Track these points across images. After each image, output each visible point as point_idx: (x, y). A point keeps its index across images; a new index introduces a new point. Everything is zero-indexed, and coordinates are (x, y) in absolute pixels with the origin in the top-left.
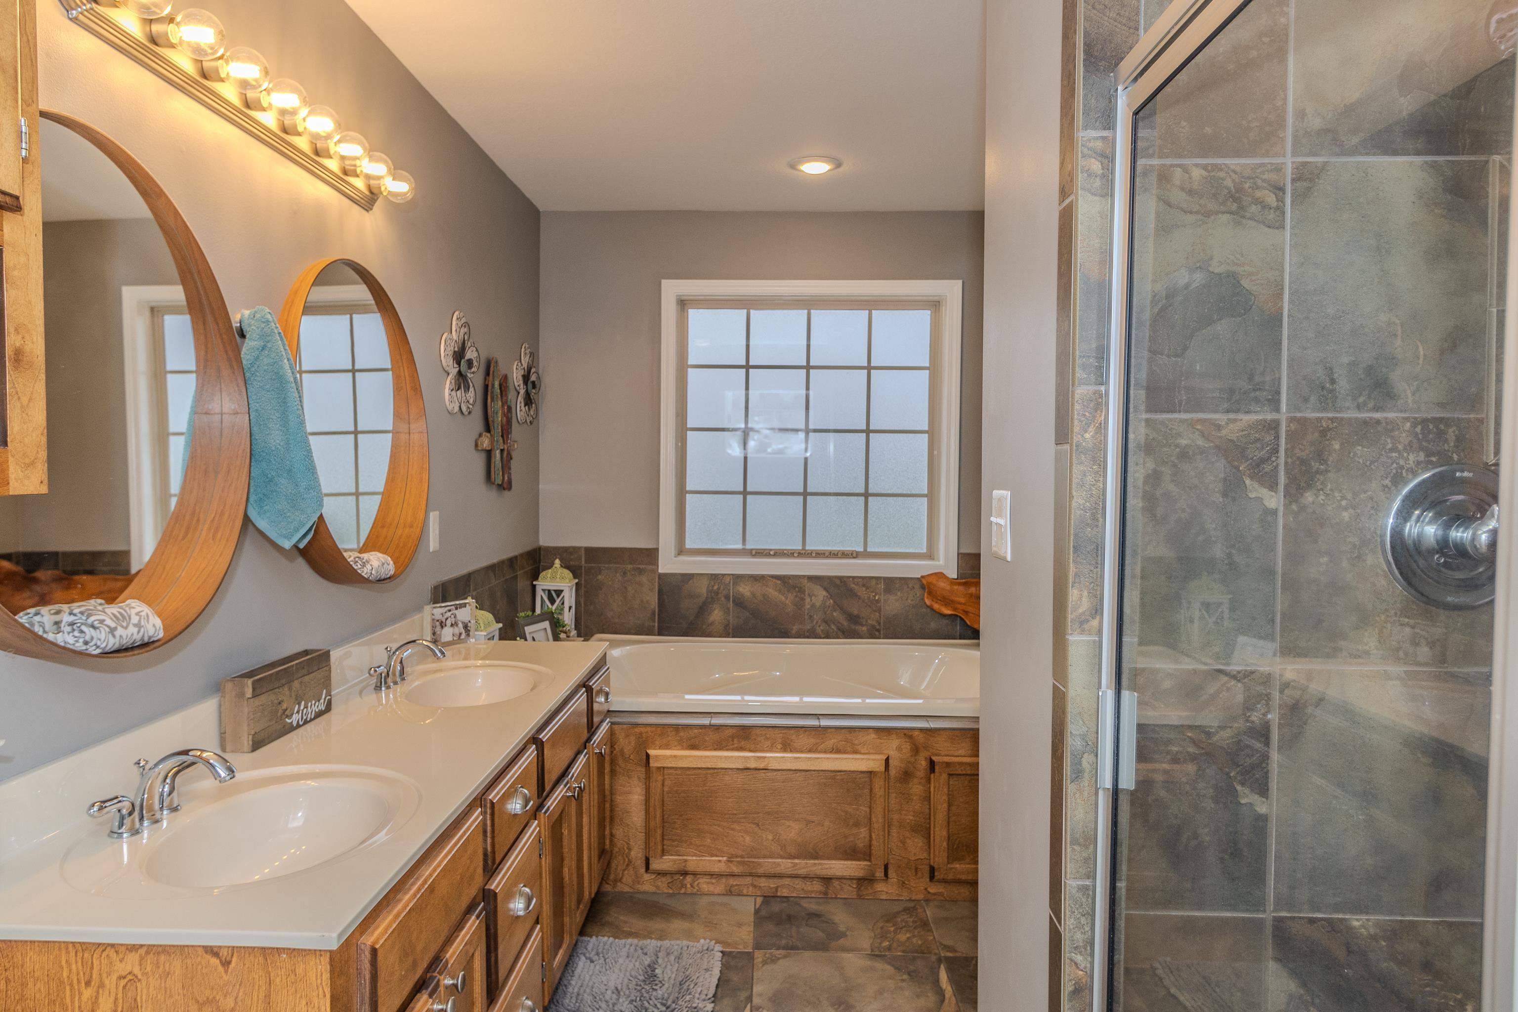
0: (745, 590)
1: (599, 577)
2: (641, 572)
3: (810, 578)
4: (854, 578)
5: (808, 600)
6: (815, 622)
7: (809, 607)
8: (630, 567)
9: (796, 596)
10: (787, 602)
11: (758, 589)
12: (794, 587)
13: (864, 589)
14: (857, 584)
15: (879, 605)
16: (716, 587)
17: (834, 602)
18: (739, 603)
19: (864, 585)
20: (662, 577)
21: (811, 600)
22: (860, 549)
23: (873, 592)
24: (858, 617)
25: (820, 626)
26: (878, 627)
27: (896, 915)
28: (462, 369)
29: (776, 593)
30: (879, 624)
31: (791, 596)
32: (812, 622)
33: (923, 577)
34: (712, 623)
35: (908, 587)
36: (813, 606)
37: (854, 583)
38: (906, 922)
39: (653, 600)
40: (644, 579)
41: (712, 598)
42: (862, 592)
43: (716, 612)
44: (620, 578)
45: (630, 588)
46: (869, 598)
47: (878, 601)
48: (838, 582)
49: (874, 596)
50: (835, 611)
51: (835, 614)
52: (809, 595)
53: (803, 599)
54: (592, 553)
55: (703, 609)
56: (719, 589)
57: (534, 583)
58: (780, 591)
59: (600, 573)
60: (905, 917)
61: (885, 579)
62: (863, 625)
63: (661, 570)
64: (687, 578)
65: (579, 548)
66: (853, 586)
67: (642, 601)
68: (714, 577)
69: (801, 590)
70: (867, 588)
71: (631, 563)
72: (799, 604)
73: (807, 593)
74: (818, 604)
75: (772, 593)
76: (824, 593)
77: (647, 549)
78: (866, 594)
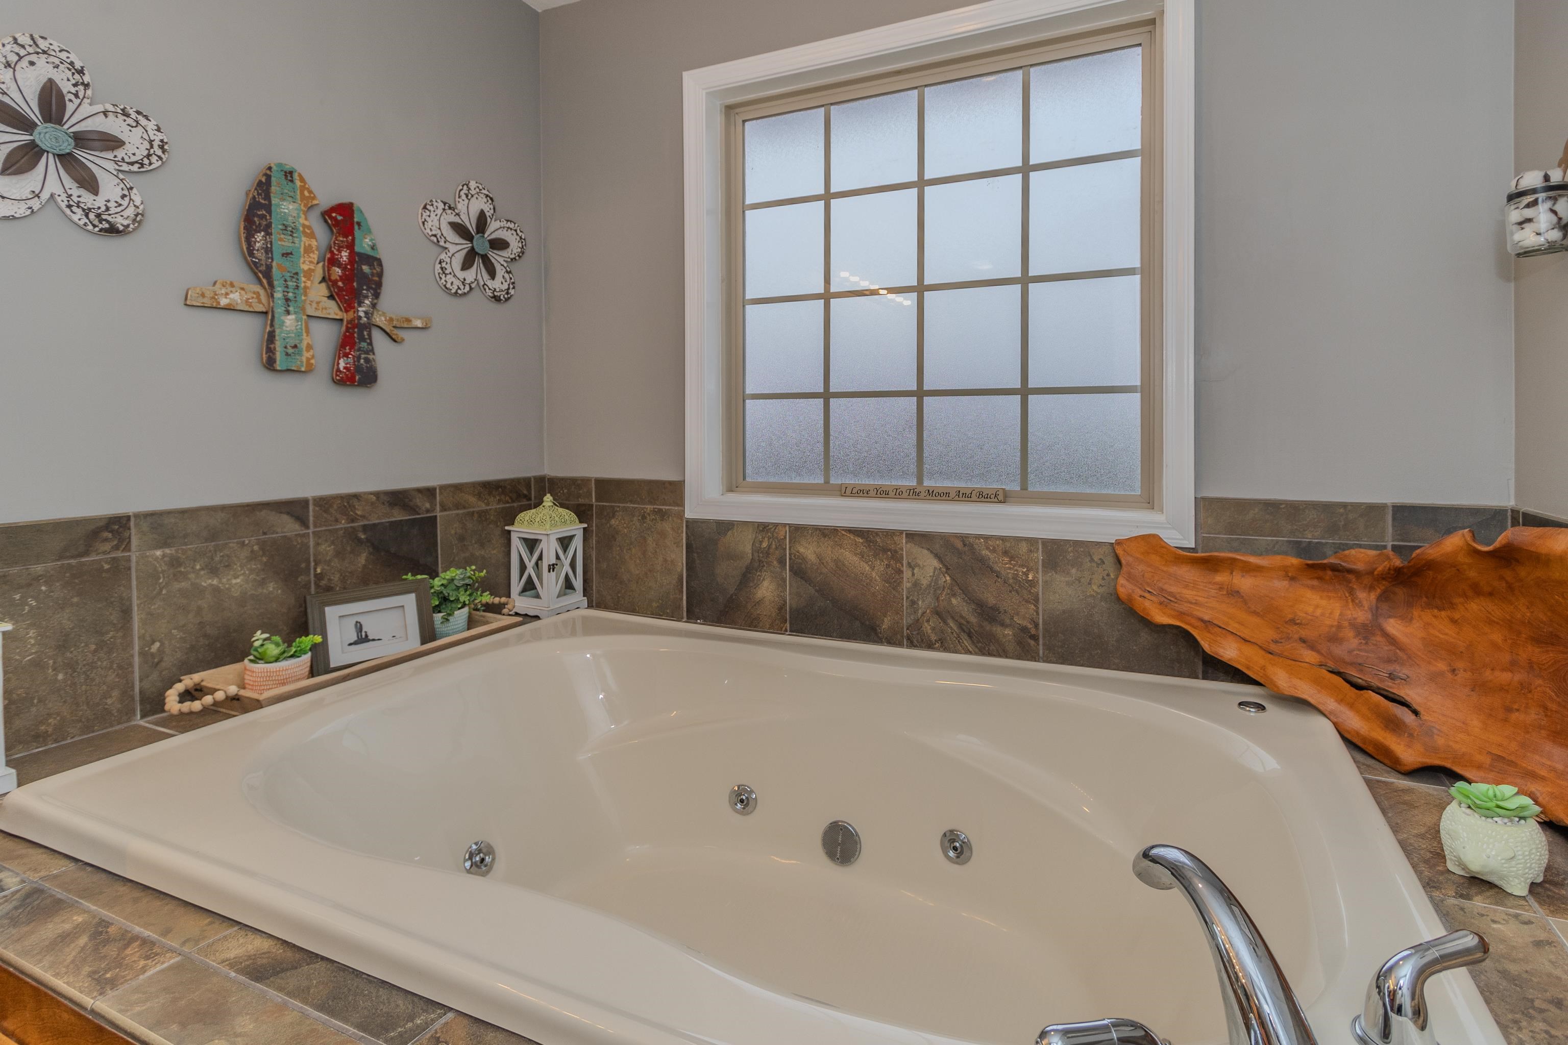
0: (809, 550)
1: (613, 522)
2: (663, 515)
3: (911, 536)
4: (987, 538)
5: (907, 573)
6: (920, 611)
7: (909, 585)
8: (649, 507)
9: (888, 566)
10: (874, 574)
11: (828, 550)
12: (885, 550)
13: (1006, 559)
14: (994, 551)
15: (1033, 590)
16: (765, 545)
17: (952, 579)
18: (799, 572)
19: (1006, 553)
20: (689, 522)
21: (913, 574)
22: (1015, 487)
23: (1022, 566)
24: (995, 609)
25: (928, 621)
26: (1033, 631)
29: (855, 559)
30: (1036, 626)
31: (880, 566)
32: (915, 612)
33: (1119, 542)
34: (760, 602)
35: (1092, 560)
36: (916, 584)
37: (988, 548)
39: (680, 558)
40: (667, 526)
41: (760, 561)
42: (1001, 564)
43: (766, 584)
44: (638, 524)
45: (650, 540)
46: (1015, 577)
47: (1033, 583)
48: (959, 545)
49: (1026, 574)
50: (954, 595)
51: (954, 601)
52: (909, 565)
53: (900, 572)
54: (606, 487)
55: (748, 577)
56: (769, 546)
57: (509, 528)
58: (862, 556)
59: (613, 516)
61: (1046, 542)
62: (1003, 625)
63: (689, 514)
64: (725, 527)
65: (585, 481)
66: (985, 552)
67: (665, 560)
68: (763, 528)
69: (896, 556)
70: (1012, 558)
71: (651, 503)
72: (893, 579)
73: (905, 562)
74: (925, 582)
75: (850, 557)
76: (935, 563)
77: (670, 483)
78: (1010, 568)
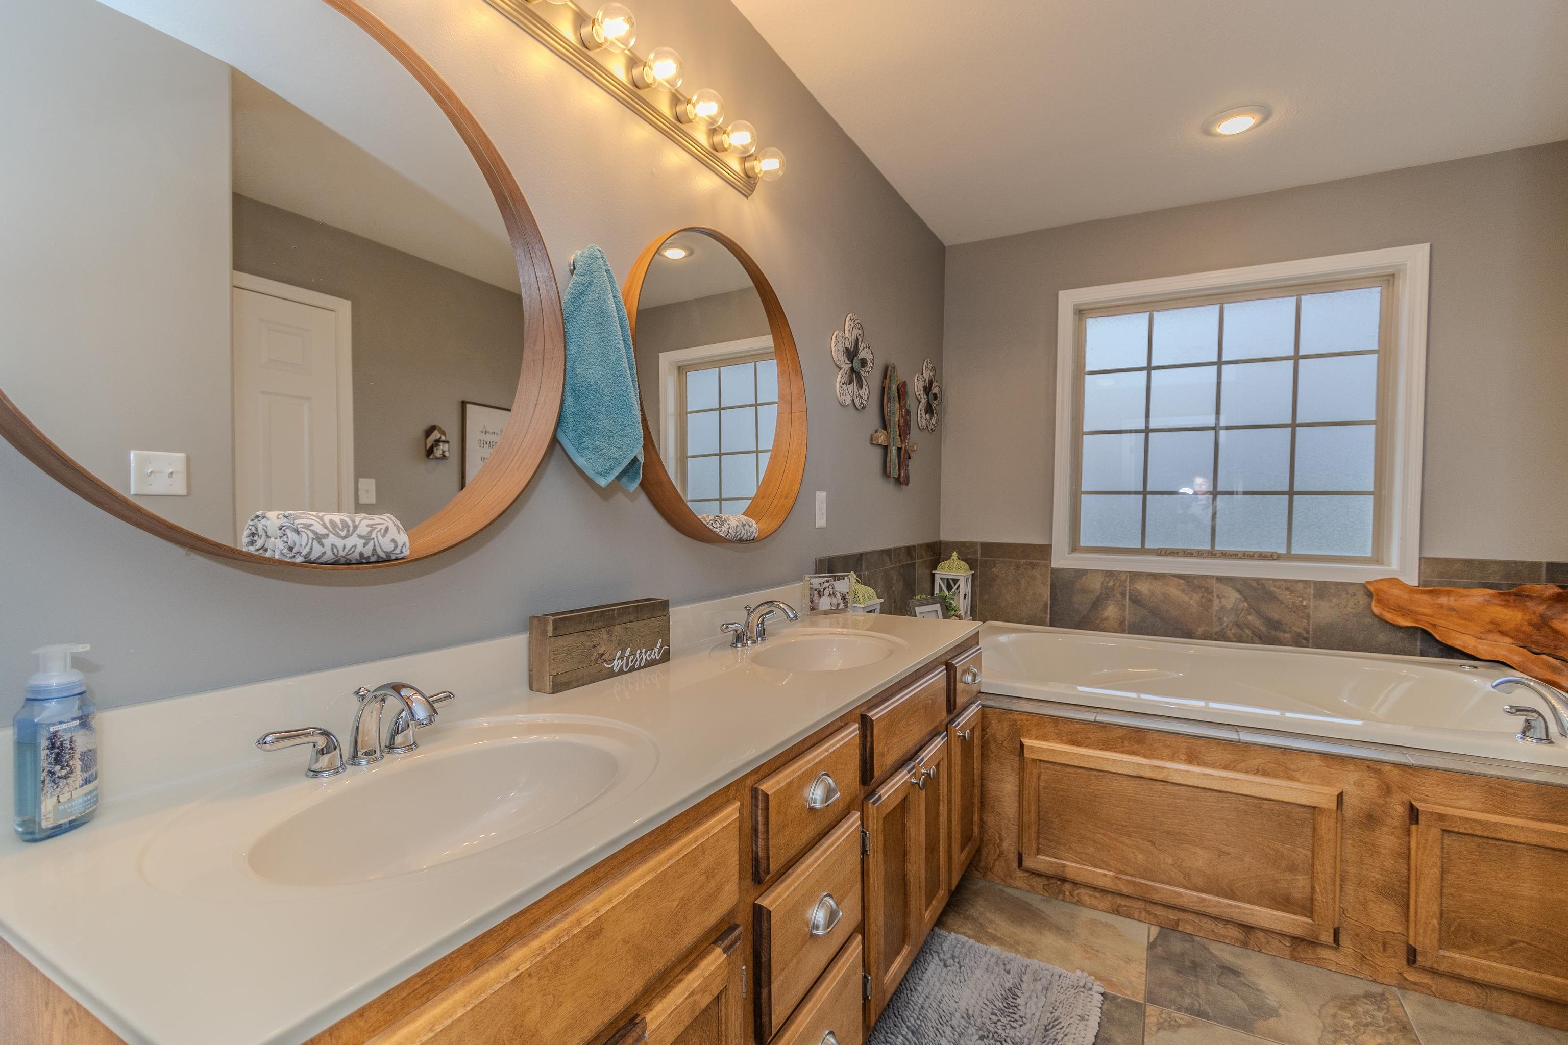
0: (1143, 588)
1: (994, 570)
2: (1033, 566)
3: (1220, 579)
4: (1274, 580)
5: (1216, 602)
6: (1225, 624)
7: (1217, 608)
8: (1023, 561)
9: (1202, 597)
10: (1191, 602)
11: (1158, 588)
12: (1200, 587)
13: (1288, 593)
14: (1279, 588)
15: (1307, 611)
16: (1111, 584)
17: (1248, 604)
18: (1136, 600)
19: (1287, 589)
20: (1054, 571)
21: (1221, 602)
22: (1283, 550)
23: (1300, 597)
24: (1279, 622)
25: (1230, 630)
26: (1305, 635)
27: (1353, 1000)
28: (854, 366)
29: (1178, 593)
30: (1308, 632)
31: (1196, 597)
32: (1221, 624)
33: (1368, 583)
34: (1106, 619)
35: (1347, 594)
36: (1222, 608)
37: (1275, 587)
38: (1373, 1017)
39: (1046, 593)
40: (1036, 573)
41: (1107, 594)
42: (1286, 596)
43: (1110, 608)
44: (1014, 571)
45: (1023, 581)
46: (1294, 603)
47: (1305, 607)
48: (1254, 584)
49: (1301, 602)
50: (1250, 614)
51: (1250, 618)
52: (1218, 596)
53: (1211, 601)
54: (987, 548)
55: (1097, 604)
56: (1114, 585)
57: (933, 572)
58: (1183, 591)
59: (994, 566)
60: (1369, 1007)
61: (1315, 583)
62: (1285, 632)
63: (1053, 565)
64: (1080, 573)
65: (976, 543)
66: (1272, 589)
67: (1035, 594)
68: (1110, 574)
69: (1208, 591)
70: (1292, 592)
71: (1023, 558)
72: (1206, 605)
73: (1215, 594)
74: (1229, 606)
75: (1174, 592)
76: (1237, 595)
77: (1040, 546)
78: (1290, 598)
